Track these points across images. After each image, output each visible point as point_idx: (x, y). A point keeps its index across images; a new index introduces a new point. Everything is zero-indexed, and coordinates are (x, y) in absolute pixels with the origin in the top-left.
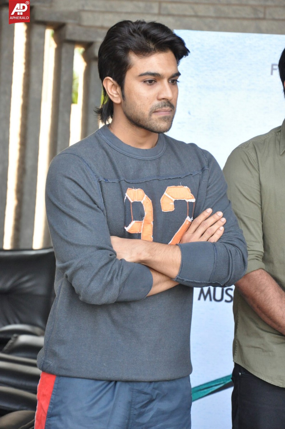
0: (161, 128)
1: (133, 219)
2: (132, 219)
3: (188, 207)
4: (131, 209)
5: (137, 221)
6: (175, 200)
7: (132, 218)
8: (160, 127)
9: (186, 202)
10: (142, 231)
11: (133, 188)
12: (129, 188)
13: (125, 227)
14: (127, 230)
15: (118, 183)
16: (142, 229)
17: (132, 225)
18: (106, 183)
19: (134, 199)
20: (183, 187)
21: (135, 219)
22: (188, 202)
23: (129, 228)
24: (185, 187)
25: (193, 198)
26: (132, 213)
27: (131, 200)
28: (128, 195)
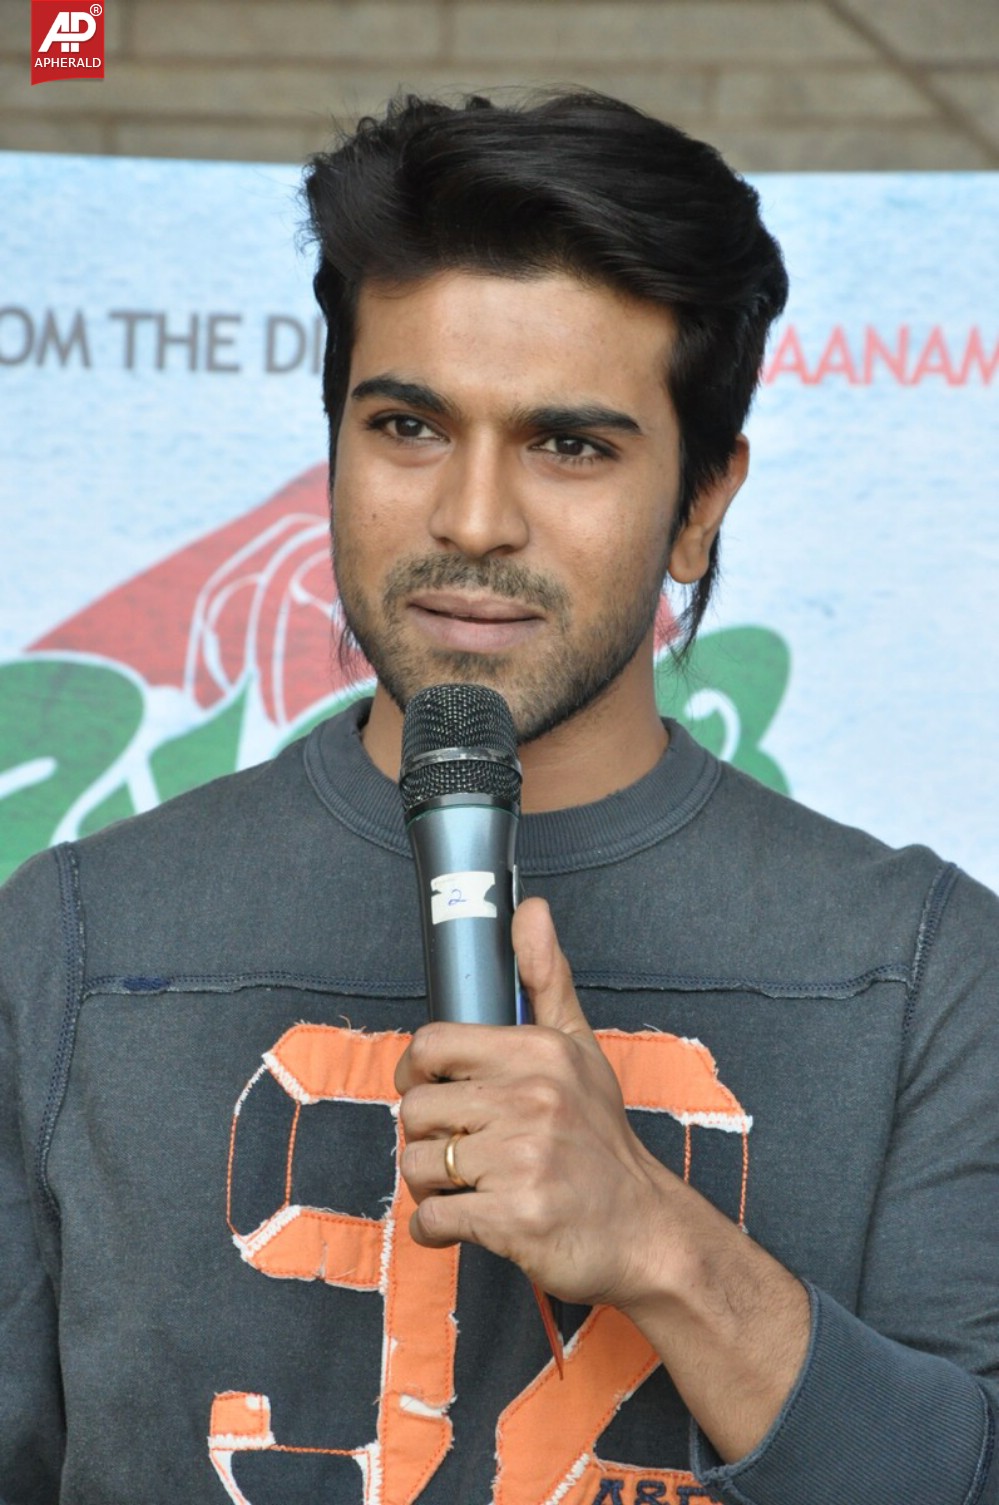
1: (291, 1194)
2: (285, 1193)
4: (292, 1140)
5: (317, 1211)
7: (288, 1190)
9: (678, 1123)
10: (384, 1280)
11: (342, 1024)
12: (302, 1025)
13: (234, 1231)
14: (246, 1255)
15: (229, 994)
16: (387, 1270)
17: (279, 1229)
18: (146, 999)
19: (326, 1084)
20: (675, 1041)
21: (302, 1198)
22: (688, 1129)
23: (263, 1247)
24: (685, 1040)
25: (734, 1109)
26: (290, 1160)
27: (302, 1090)
28: (285, 1065)
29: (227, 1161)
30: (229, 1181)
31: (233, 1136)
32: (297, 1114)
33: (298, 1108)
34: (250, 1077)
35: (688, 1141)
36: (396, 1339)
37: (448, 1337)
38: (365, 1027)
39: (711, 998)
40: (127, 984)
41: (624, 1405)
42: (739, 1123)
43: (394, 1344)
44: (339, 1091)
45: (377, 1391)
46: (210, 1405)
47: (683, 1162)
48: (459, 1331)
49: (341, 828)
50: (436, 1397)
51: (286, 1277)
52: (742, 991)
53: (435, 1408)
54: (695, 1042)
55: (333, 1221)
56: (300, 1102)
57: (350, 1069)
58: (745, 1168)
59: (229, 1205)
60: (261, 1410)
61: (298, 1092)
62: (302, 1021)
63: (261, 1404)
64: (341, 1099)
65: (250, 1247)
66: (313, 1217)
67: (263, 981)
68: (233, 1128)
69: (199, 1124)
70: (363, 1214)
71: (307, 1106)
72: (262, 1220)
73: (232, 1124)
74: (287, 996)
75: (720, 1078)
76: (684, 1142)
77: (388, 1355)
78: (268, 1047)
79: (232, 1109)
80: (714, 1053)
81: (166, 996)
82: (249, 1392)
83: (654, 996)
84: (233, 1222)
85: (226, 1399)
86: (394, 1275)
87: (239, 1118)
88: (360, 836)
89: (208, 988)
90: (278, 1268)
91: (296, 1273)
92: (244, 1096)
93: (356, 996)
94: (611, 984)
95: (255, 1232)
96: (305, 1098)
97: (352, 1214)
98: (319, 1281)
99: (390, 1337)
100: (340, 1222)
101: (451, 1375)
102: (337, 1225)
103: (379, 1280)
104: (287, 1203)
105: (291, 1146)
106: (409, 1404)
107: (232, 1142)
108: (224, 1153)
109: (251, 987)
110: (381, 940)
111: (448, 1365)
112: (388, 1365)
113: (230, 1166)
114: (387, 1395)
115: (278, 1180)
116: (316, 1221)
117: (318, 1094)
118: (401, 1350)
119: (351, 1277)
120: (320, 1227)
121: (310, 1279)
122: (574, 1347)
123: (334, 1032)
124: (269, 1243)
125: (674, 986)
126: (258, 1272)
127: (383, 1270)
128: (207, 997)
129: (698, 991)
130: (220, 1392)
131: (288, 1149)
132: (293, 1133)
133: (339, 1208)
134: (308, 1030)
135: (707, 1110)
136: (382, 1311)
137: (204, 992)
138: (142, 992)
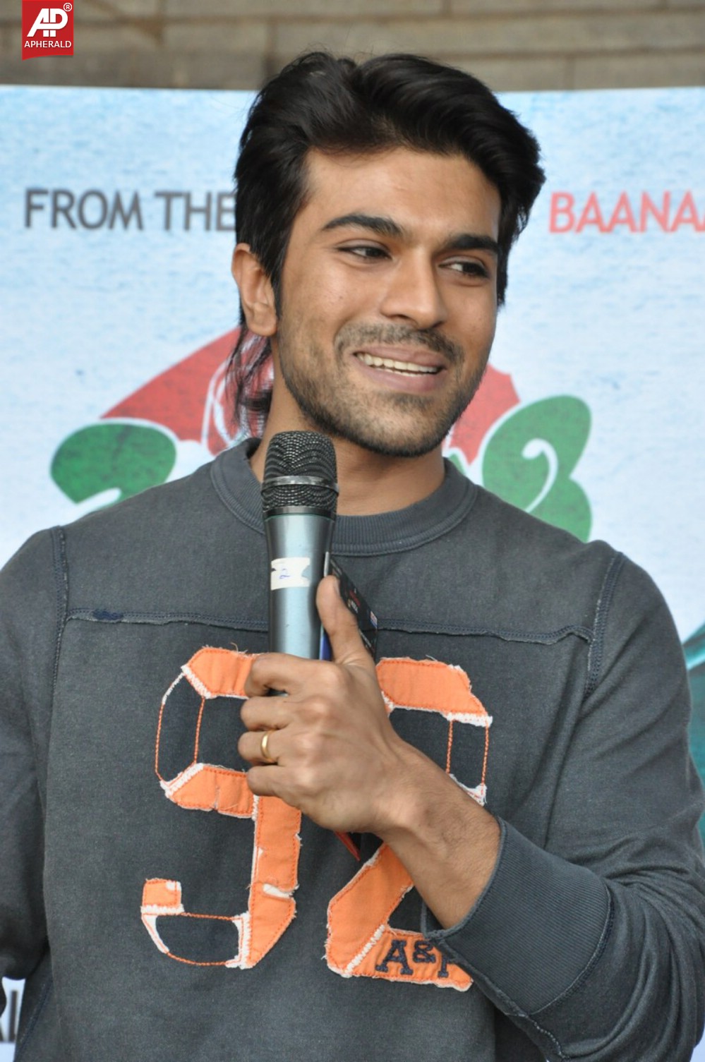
0: (386, 429)
1: (198, 756)
2: (194, 755)
3: (450, 739)
4: (199, 721)
5: (215, 767)
6: (396, 710)
7: (196, 753)
8: (382, 428)
9: (445, 719)
10: (255, 811)
11: (233, 648)
12: (207, 648)
13: (161, 778)
14: (168, 794)
15: (161, 625)
16: (257, 805)
17: (189, 778)
18: (108, 625)
19: (222, 686)
20: (445, 667)
21: (204, 758)
22: (451, 723)
23: (179, 789)
24: (451, 666)
25: (481, 712)
26: (198, 734)
27: (206, 690)
28: (195, 673)
29: (157, 733)
30: (157, 746)
31: (160, 717)
32: (203, 705)
33: (204, 701)
34: (174, 680)
35: (451, 731)
36: (262, 849)
37: (295, 848)
38: (246, 651)
39: (468, 640)
40: (95, 614)
41: (407, 895)
42: (483, 720)
43: (261, 852)
44: (230, 690)
45: (249, 881)
46: (142, 887)
47: (447, 744)
48: (302, 845)
49: (235, 520)
50: (286, 886)
51: (193, 808)
52: (488, 636)
53: (286, 892)
54: (458, 667)
55: (224, 773)
56: (205, 697)
57: (237, 677)
58: (486, 749)
59: (157, 762)
60: (176, 891)
61: (204, 691)
62: (207, 645)
63: (176, 887)
64: (231, 696)
65: (171, 789)
66: (211, 771)
67: (183, 619)
68: (161, 712)
69: (139, 708)
70: (243, 770)
71: (209, 700)
72: (179, 772)
73: (160, 709)
74: (199, 629)
75: (473, 691)
76: (448, 731)
77: (257, 859)
78: (185, 661)
79: (161, 700)
80: (469, 676)
81: (121, 624)
82: (168, 879)
83: (432, 637)
84: (160, 772)
85: (153, 883)
86: (261, 809)
87: (165, 706)
88: (247, 525)
89: (148, 621)
90: (187, 803)
91: (200, 806)
92: (169, 692)
93: (241, 630)
94: (405, 628)
95: (174, 779)
96: (208, 695)
97: (236, 769)
98: (214, 811)
99: (258, 847)
100: (228, 774)
101: (296, 872)
102: (226, 776)
103: (252, 811)
104: (195, 761)
105: (199, 725)
106: (269, 889)
107: (160, 721)
108: (155, 728)
109: (175, 622)
110: (259, 595)
111: (294, 865)
112: (256, 865)
113: (158, 737)
114: (255, 883)
115: (190, 747)
116: (213, 774)
117: (216, 692)
118: (265, 856)
119: (235, 809)
120: (216, 777)
121: (208, 810)
122: (376, 859)
123: (227, 653)
124: (183, 786)
125: (445, 631)
126: (175, 804)
127: (254, 805)
128: (147, 628)
129: (460, 636)
130: (149, 879)
131: (196, 727)
132: (200, 717)
133: (227, 765)
134: (211, 651)
135: (464, 712)
136: (253, 830)
137: (145, 624)
138: (105, 621)
